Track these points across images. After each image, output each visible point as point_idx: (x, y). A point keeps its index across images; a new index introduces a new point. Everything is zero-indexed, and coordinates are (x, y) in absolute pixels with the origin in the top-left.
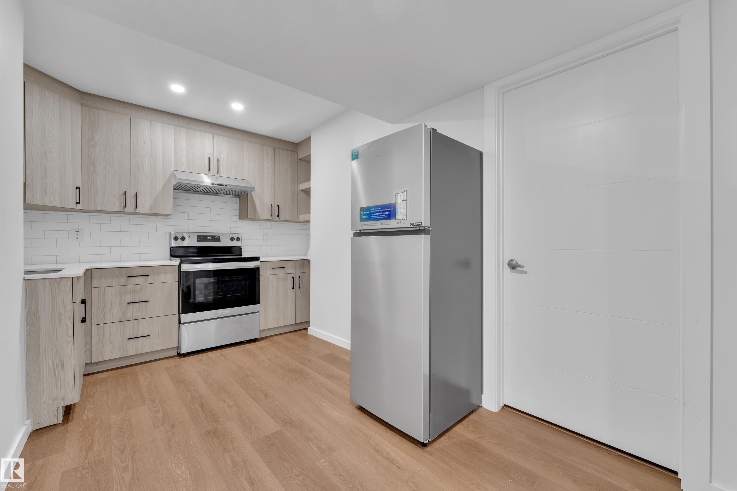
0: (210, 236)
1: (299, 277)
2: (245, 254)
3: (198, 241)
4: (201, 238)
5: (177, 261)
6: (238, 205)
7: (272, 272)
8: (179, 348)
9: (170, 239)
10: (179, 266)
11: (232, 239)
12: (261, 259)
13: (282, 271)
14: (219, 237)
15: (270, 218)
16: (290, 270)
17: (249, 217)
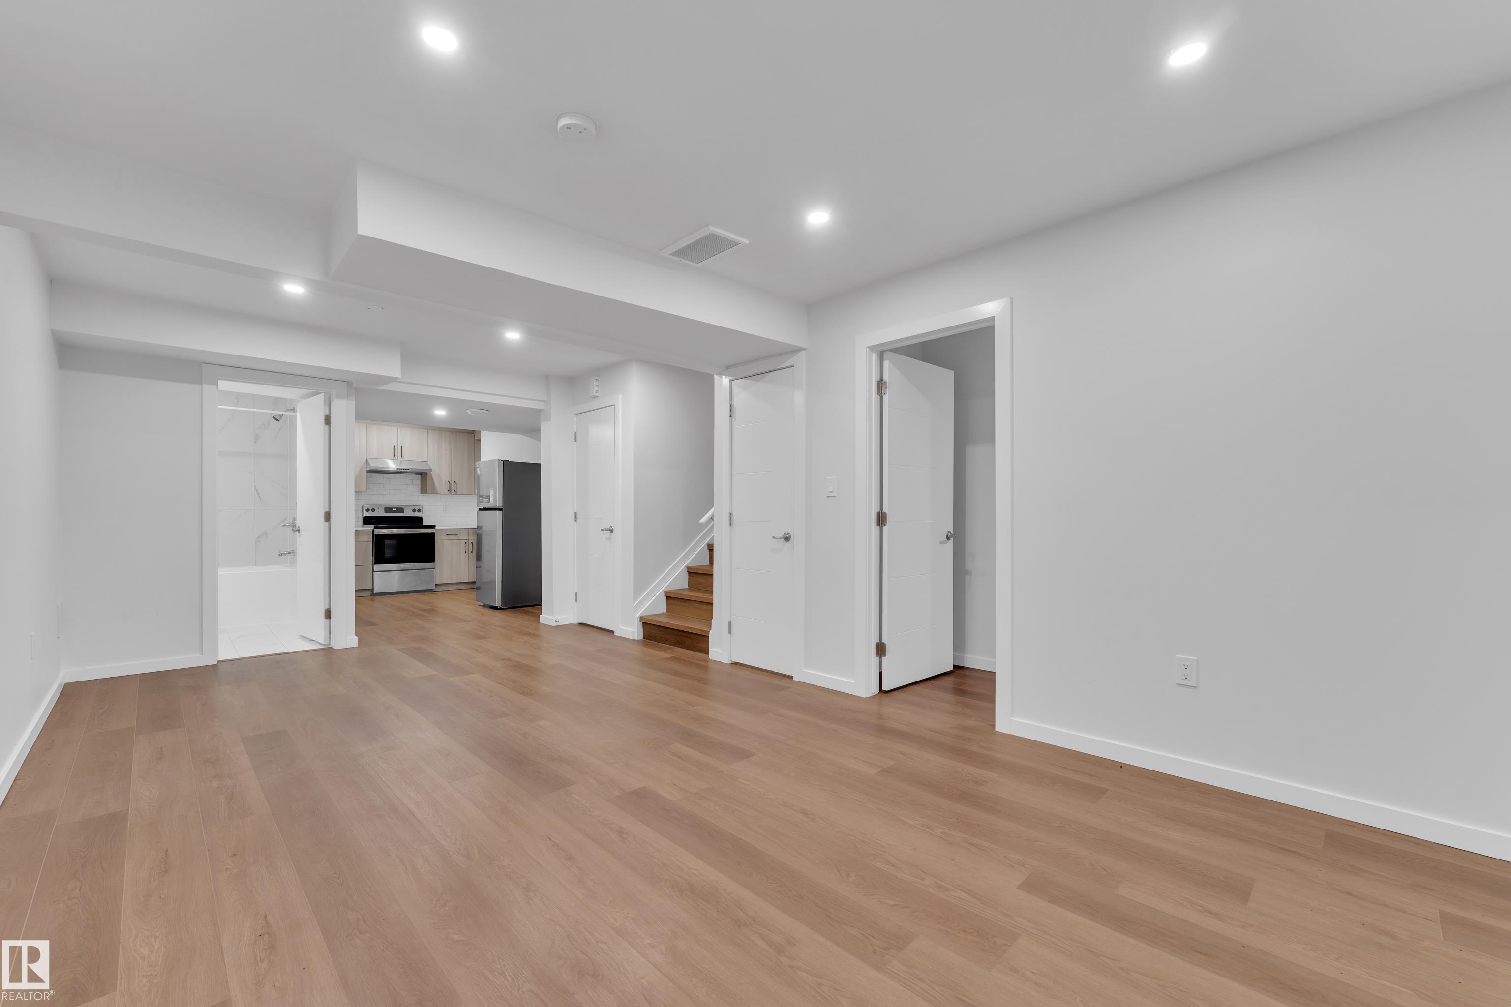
0: (395, 508)
1: (472, 543)
2: (424, 523)
3: (385, 512)
4: (387, 510)
5: (371, 527)
6: (420, 480)
7: (447, 537)
8: (372, 590)
9: (363, 510)
10: (373, 530)
11: (414, 511)
12: (436, 527)
13: (455, 537)
14: (403, 509)
15: (448, 493)
16: (463, 537)
17: (428, 492)
